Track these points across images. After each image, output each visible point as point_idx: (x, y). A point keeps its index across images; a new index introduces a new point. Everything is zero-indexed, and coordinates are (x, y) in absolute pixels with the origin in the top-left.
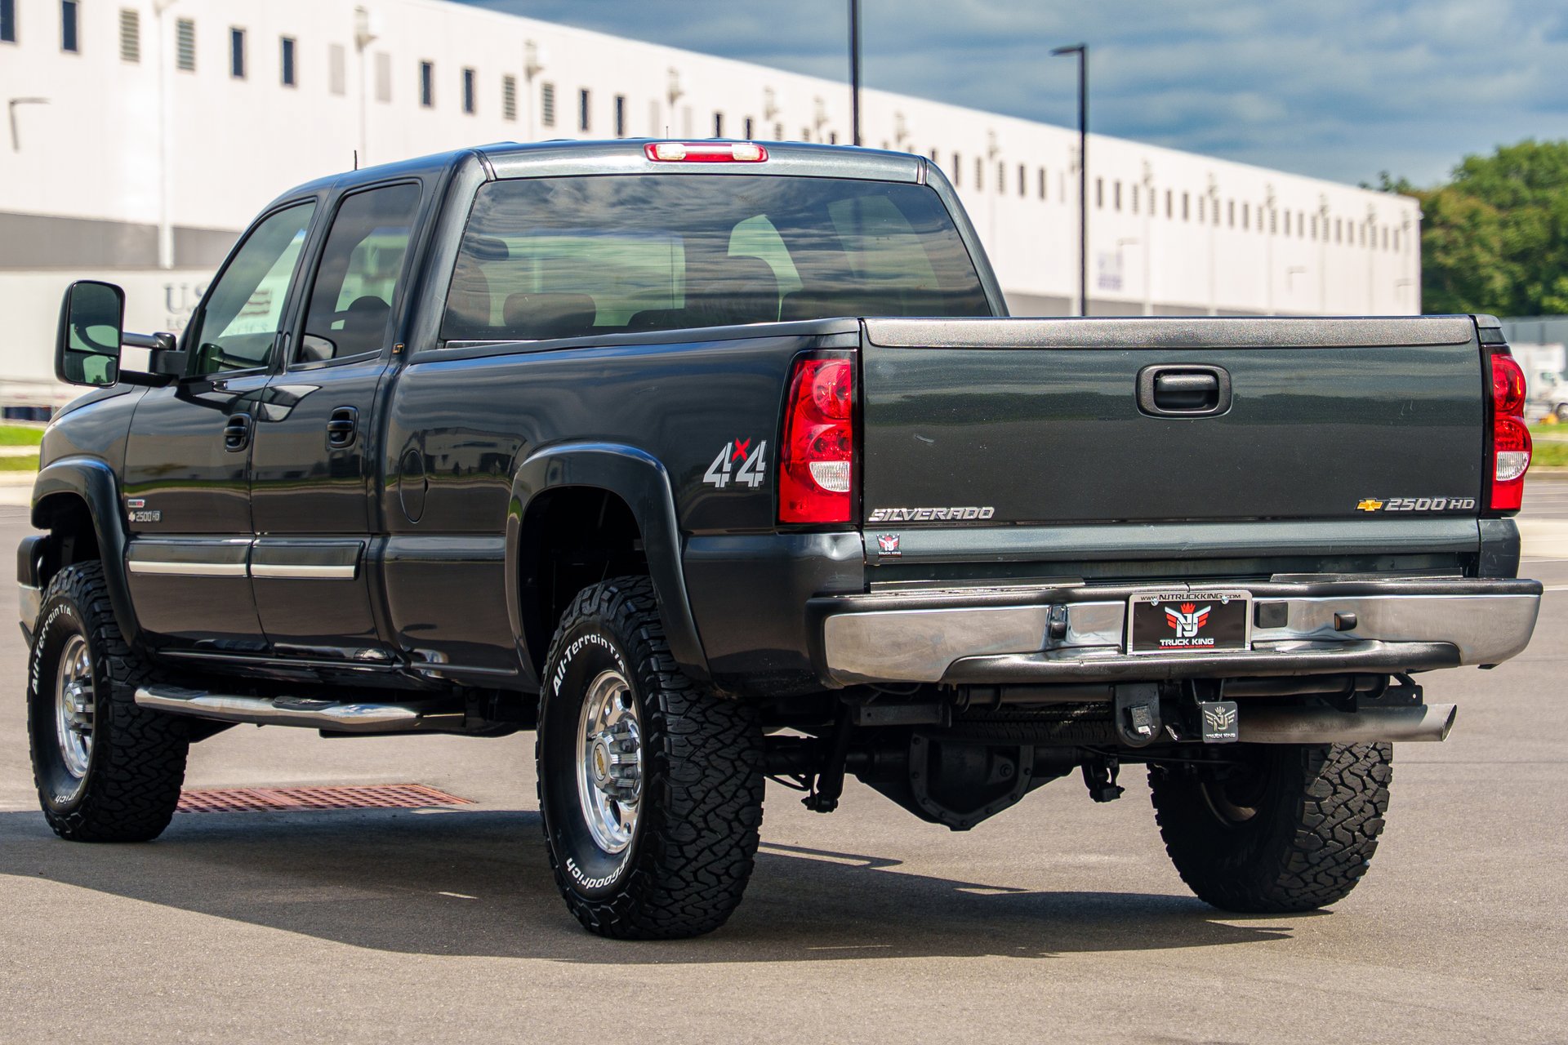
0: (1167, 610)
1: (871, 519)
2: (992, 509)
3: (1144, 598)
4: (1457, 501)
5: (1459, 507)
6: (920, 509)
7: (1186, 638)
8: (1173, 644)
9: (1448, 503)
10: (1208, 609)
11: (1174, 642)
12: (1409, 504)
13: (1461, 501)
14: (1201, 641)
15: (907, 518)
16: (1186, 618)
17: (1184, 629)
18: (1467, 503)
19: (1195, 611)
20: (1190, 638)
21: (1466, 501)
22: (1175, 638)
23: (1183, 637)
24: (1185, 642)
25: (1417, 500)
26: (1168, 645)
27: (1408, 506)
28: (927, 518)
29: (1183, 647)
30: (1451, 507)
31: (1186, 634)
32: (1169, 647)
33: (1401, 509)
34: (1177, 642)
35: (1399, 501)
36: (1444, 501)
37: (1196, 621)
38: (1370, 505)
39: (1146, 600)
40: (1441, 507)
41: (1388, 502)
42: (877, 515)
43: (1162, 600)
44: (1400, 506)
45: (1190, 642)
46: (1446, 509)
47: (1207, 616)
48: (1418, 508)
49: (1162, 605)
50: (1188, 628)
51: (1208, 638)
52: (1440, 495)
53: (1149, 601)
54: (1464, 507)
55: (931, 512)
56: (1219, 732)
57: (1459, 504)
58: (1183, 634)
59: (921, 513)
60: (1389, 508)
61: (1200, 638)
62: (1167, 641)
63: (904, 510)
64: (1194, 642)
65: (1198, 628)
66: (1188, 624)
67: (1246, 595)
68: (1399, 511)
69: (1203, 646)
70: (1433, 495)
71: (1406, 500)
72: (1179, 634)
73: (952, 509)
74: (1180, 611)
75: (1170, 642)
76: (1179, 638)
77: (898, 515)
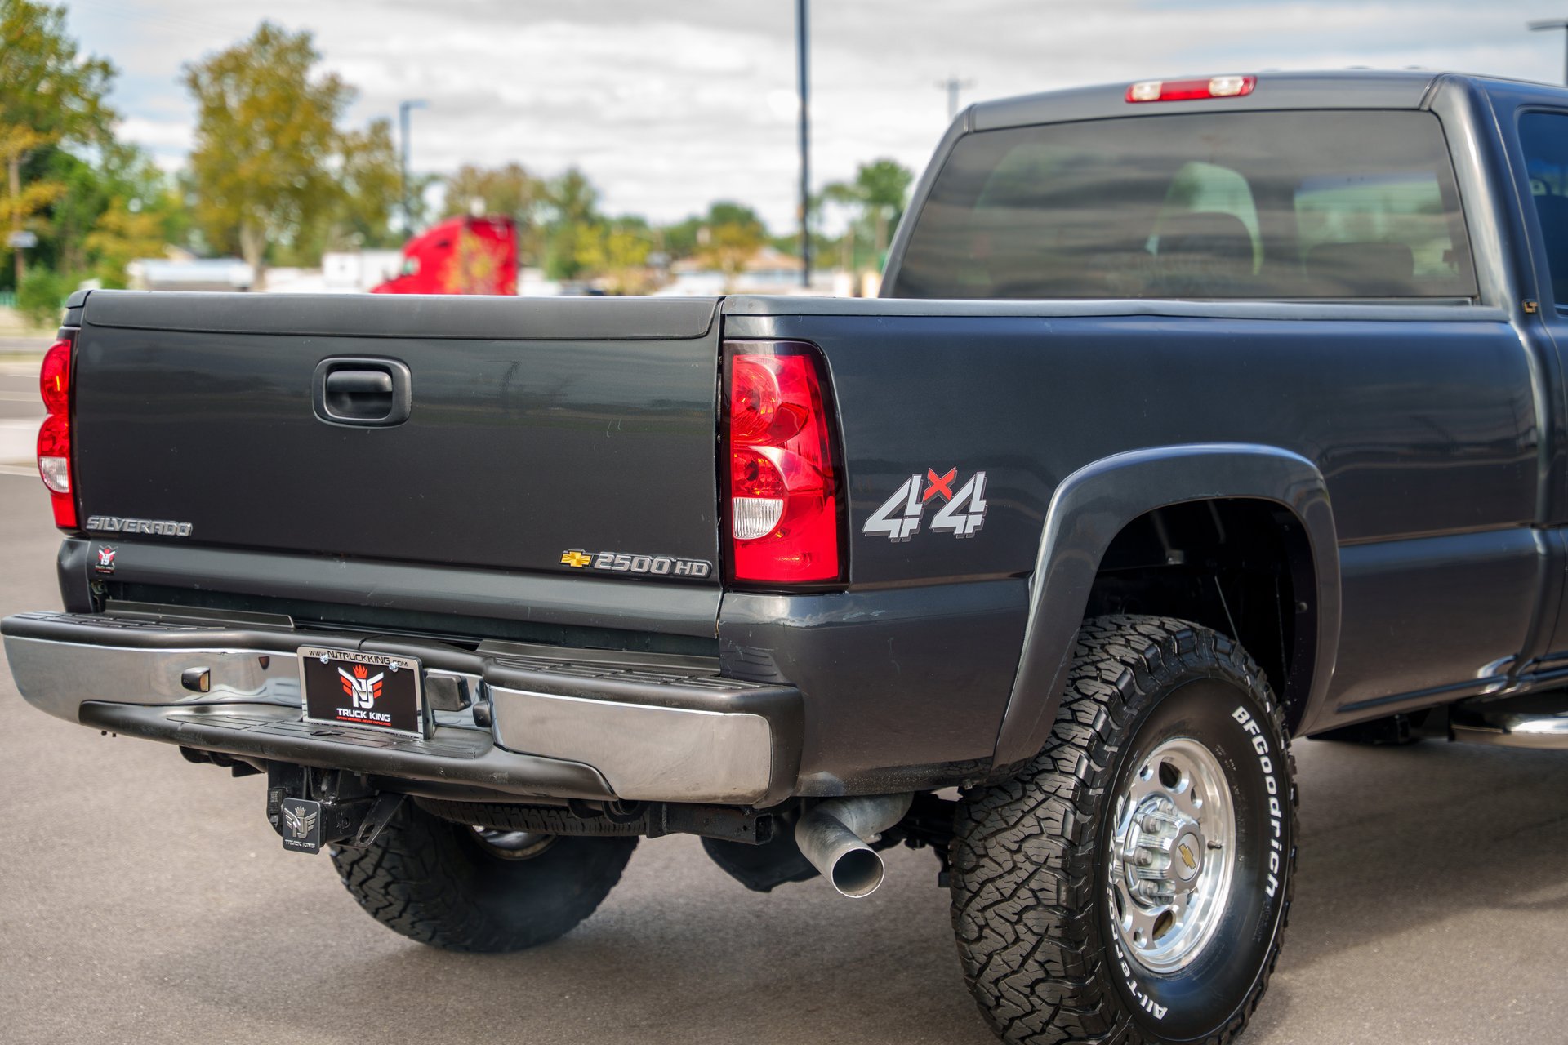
0: (341, 671)
1: (88, 527)
2: (189, 525)
3: (311, 653)
4: (685, 563)
5: (687, 572)
6: (128, 520)
7: (364, 710)
8: (351, 715)
9: (673, 565)
10: (380, 676)
11: (352, 713)
12: (624, 562)
13: (689, 564)
14: (378, 716)
15: (117, 528)
16: (360, 683)
17: (360, 699)
18: (697, 568)
19: (367, 678)
20: (368, 711)
21: (695, 564)
22: (352, 708)
23: (360, 708)
24: (363, 715)
25: (633, 557)
26: (346, 716)
27: (622, 565)
28: (133, 530)
29: (361, 721)
30: (677, 571)
31: (364, 705)
32: (347, 719)
33: (614, 568)
34: (355, 712)
35: (611, 556)
36: (667, 561)
37: (370, 689)
38: (575, 559)
39: (315, 656)
40: (665, 570)
41: (597, 557)
42: (95, 523)
43: (331, 658)
44: (613, 564)
45: (367, 715)
46: (671, 573)
47: (380, 684)
48: (635, 569)
49: (334, 664)
50: (364, 697)
51: (385, 714)
52: (665, 553)
53: (317, 657)
54: (695, 573)
55: (136, 523)
56: (297, 838)
57: (688, 568)
58: (359, 704)
59: (131, 525)
60: (598, 565)
61: (378, 712)
62: (344, 710)
63: (115, 520)
64: (371, 716)
65: (375, 700)
66: (364, 691)
67: (413, 664)
68: (611, 570)
69: (380, 723)
70: (656, 552)
71: (619, 556)
72: (356, 704)
73: (155, 522)
74: (353, 674)
75: (347, 712)
76: (356, 709)
77: (111, 525)
